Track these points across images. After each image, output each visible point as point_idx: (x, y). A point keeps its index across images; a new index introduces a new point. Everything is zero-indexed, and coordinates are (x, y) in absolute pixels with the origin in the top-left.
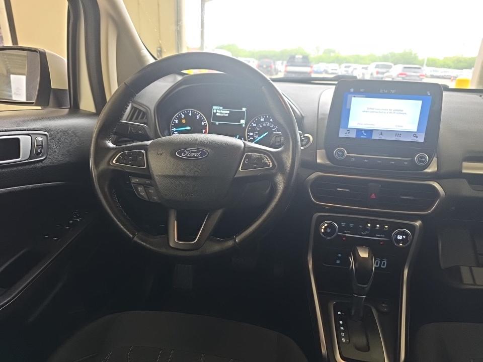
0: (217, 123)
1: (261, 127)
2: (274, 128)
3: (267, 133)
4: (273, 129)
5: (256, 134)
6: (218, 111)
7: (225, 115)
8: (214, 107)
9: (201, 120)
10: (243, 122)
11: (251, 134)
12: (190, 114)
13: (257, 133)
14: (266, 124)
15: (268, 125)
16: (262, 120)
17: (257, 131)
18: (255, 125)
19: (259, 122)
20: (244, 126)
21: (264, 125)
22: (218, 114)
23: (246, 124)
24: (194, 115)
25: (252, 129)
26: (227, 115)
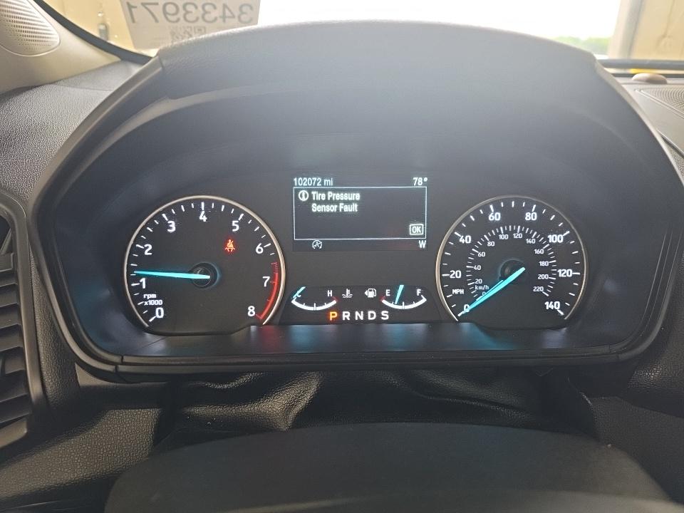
0: (317, 243)
1: (491, 244)
2: (539, 246)
3: (523, 269)
4: (537, 252)
5: (476, 275)
6: (317, 196)
7: (347, 209)
8: (300, 182)
9: (249, 236)
10: (416, 229)
11: (456, 274)
12: (203, 218)
13: (478, 268)
14: (510, 234)
15: (518, 236)
16: (495, 217)
17: (477, 261)
18: (467, 240)
19: (480, 227)
20: (422, 244)
21: (503, 237)
22: (316, 208)
23: (433, 236)
24: (220, 219)
25: (458, 256)
26: (354, 208)
